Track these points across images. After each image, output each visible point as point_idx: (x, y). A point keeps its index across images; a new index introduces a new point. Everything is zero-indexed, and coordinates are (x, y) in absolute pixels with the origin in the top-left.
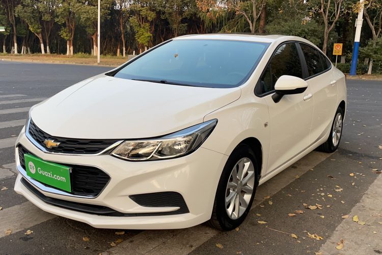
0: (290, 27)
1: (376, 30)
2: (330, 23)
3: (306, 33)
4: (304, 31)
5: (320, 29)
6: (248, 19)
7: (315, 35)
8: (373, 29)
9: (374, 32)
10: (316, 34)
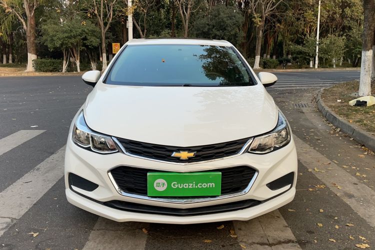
0: (69, 27)
1: (143, 31)
2: (105, 24)
3: (87, 33)
4: (84, 31)
5: (98, 29)
6: (20, 18)
7: (94, 36)
8: (140, 30)
9: (141, 33)
10: (95, 34)
